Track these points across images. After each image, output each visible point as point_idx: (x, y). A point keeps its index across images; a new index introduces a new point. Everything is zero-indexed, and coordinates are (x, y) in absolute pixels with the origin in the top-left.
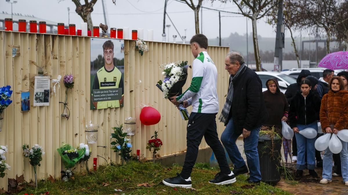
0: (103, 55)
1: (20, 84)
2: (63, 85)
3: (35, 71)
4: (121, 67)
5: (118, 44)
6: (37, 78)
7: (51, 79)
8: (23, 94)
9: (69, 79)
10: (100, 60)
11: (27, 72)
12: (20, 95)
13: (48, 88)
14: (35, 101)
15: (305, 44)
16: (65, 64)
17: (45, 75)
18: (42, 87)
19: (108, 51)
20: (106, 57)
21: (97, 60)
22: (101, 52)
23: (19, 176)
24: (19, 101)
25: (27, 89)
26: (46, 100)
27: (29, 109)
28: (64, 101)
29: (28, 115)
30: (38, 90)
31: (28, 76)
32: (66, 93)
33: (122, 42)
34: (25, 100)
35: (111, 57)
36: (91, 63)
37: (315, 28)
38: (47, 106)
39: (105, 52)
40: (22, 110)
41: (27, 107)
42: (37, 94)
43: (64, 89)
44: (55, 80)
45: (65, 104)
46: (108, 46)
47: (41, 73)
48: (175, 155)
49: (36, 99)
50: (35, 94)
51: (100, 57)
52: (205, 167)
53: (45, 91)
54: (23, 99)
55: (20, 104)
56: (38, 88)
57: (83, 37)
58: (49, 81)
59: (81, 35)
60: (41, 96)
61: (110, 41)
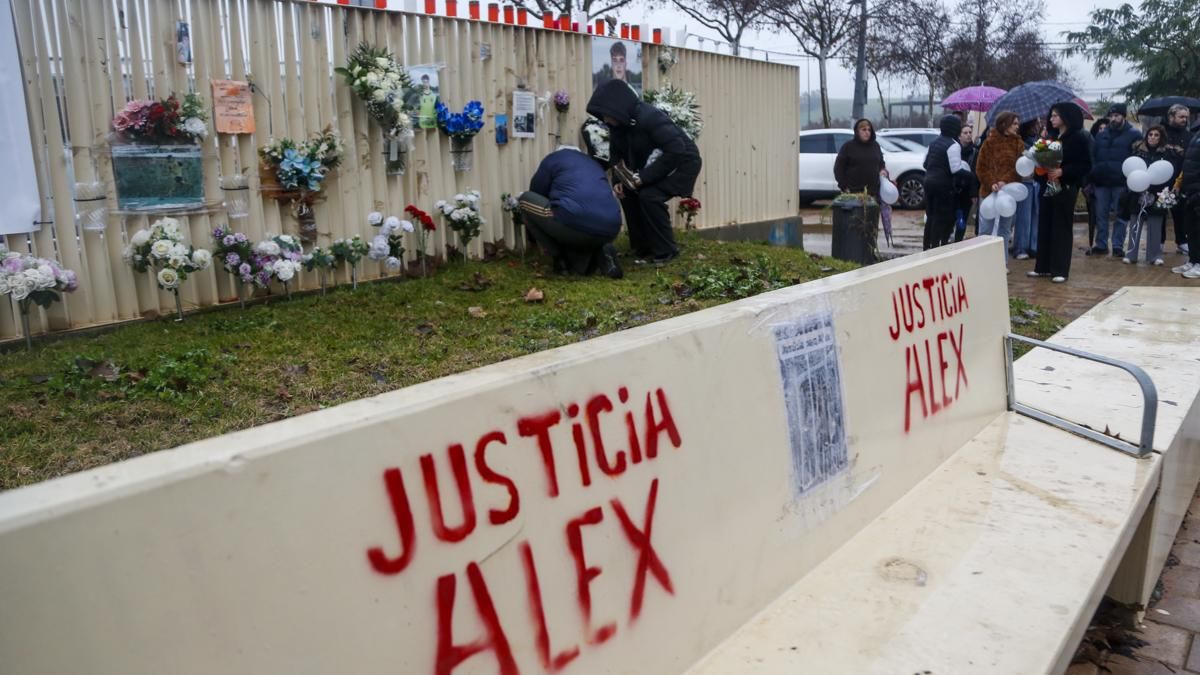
0: (610, 65)
1: (493, 102)
2: (554, 107)
3: (514, 83)
4: (636, 85)
5: (632, 49)
6: (517, 94)
7: (536, 98)
8: (498, 117)
9: (562, 98)
10: (607, 72)
11: (503, 84)
12: (493, 119)
13: (532, 111)
14: (514, 129)
15: (893, 108)
16: (555, 75)
17: (527, 90)
18: (524, 109)
19: (618, 58)
20: (615, 69)
21: (602, 72)
22: (607, 59)
23: (498, 240)
24: (493, 128)
25: (503, 111)
26: (530, 129)
27: (506, 141)
28: (555, 132)
29: (506, 149)
30: (518, 113)
31: (503, 90)
32: (559, 119)
33: (639, 46)
34: (500, 127)
35: (622, 69)
36: (594, 76)
37: (913, 77)
38: (533, 140)
39: (614, 60)
40: (497, 141)
41: (504, 138)
42: (517, 119)
43: (556, 114)
44: (541, 99)
45: (557, 137)
46: (618, 50)
47: (521, 87)
48: (719, 229)
49: (517, 126)
50: (514, 118)
51: (606, 66)
53: (529, 115)
54: (498, 125)
55: (494, 134)
56: (518, 109)
57: (580, 35)
58: (534, 100)
59: (578, 32)
60: (523, 121)
61: (620, 44)
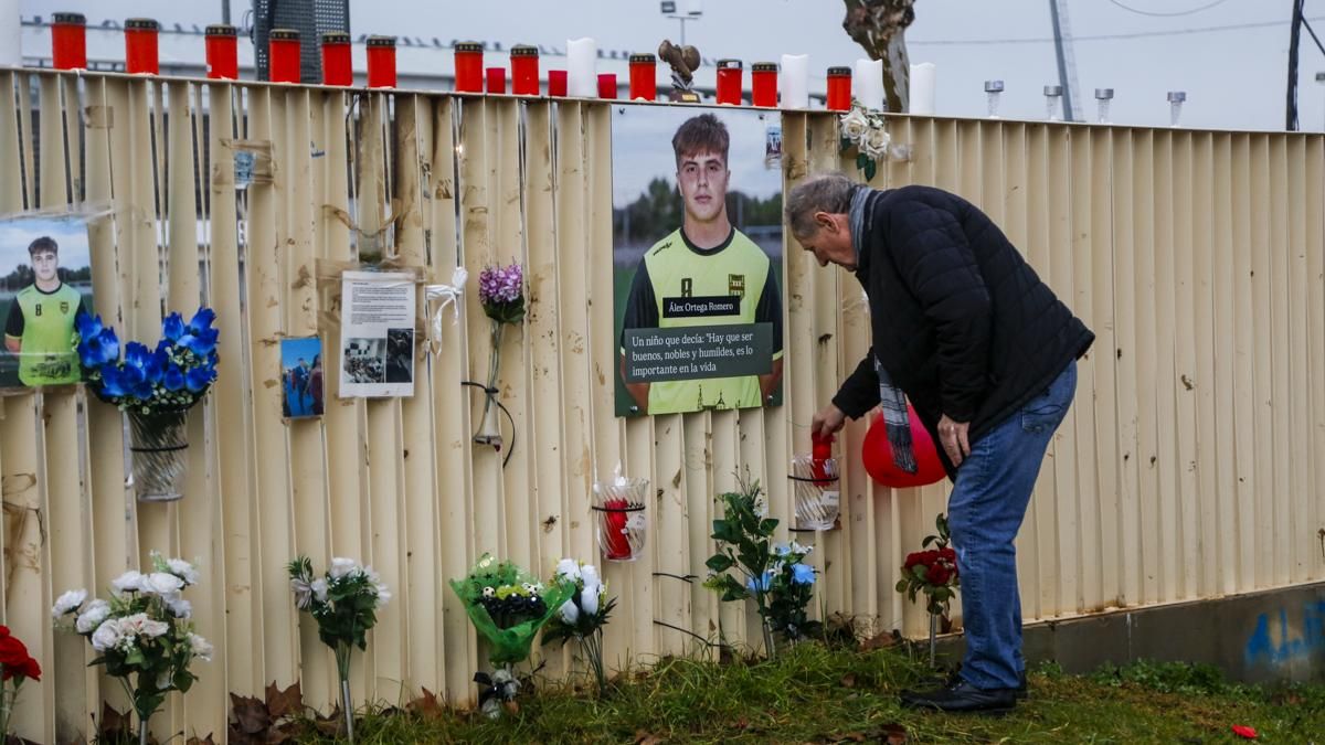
0: (673, 181)
1: (276, 304)
2: (480, 310)
3: (344, 246)
4: (764, 230)
5: (748, 130)
6: (355, 280)
7: (419, 286)
8: (289, 344)
9: (502, 284)
10: (660, 202)
11: (309, 254)
12: (276, 351)
13: (408, 323)
14: (344, 376)
16: (488, 219)
17: (387, 267)
18: (374, 319)
19: (701, 160)
20: (692, 188)
21: (643, 199)
22: (666, 166)
23: (282, 688)
24: (275, 375)
25: (307, 327)
26: (398, 373)
27: (318, 409)
28: (483, 378)
29: (317, 435)
30: (359, 328)
31: (312, 269)
32: (496, 342)
33: (774, 120)
34: (297, 372)
35: (713, 189)
36: (617, 215)
38: (406, 401)
39: (686, 167)
40: (287, 412)
41: (309, 401)
42: (354, 346)
43: (486, 327)
44: (437, 289)
45: (491, 392)
46: (701, 138)
47: (371, 260)
48: (1052, 625)
49: (352, 367)
50: (344, 344)
51: (658, 187)
52: (1197, 680)
53: (390, 332)
54: (290, 367)
55: (277, 390)
56: (357, 320)
57: (574, 102)
58: (412, 290)
59: (565, 95)
60: (373, 353)
61: (709, 120)
